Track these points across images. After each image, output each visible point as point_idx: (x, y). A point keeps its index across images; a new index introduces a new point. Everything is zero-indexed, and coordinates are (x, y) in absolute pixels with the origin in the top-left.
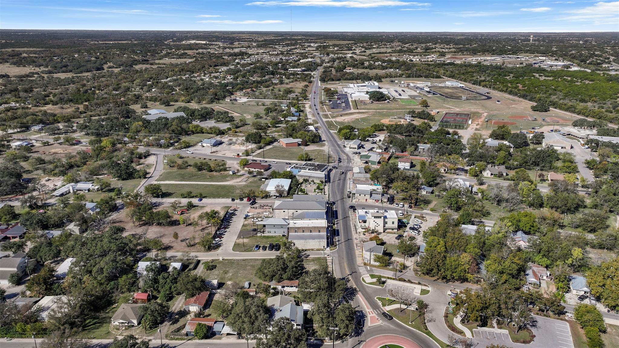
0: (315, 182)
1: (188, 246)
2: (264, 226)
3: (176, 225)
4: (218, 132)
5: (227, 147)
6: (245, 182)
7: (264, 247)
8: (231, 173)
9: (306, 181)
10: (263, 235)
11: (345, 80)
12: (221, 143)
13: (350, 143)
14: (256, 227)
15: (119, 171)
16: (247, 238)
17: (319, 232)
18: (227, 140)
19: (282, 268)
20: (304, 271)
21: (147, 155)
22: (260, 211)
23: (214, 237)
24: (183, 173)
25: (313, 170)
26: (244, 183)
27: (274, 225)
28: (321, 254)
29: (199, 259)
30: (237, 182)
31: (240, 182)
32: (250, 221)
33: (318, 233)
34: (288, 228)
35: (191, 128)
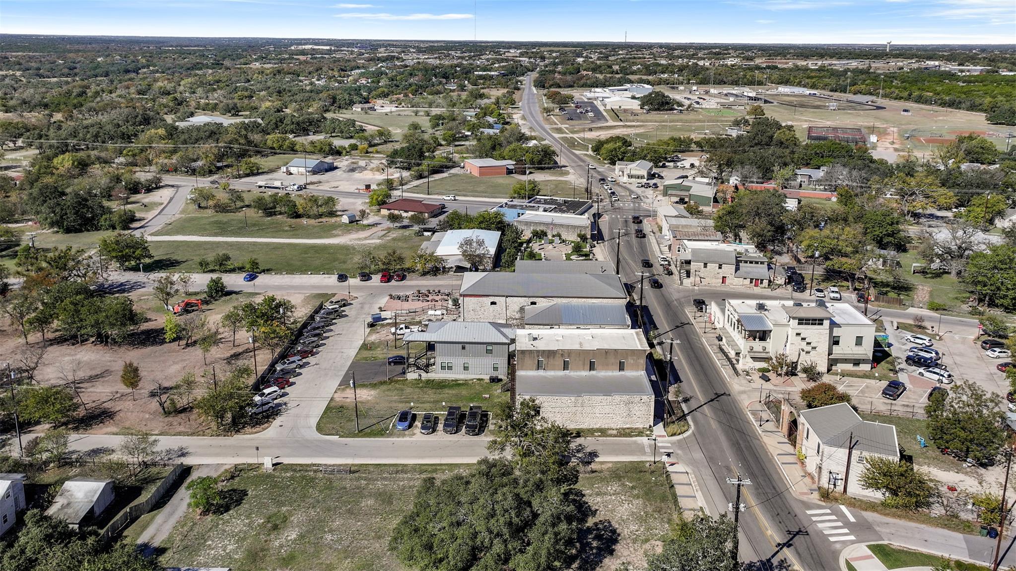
0: (563, 237)
1: (167, 413)
2: (431, 347)
3: (154, 343)
4: (327, 149)
5: (345, 175)
6: (380, 238)
7: (427, 418)
8: (345, 219)
9: (540, 235)
10: (425, 376)
11: (582, 86)
12: (332, 168)
13: (629, 167)
14: (403, 353)
15: (58, 210)
16: (374, 386)
17: (621, 367)
18: (346, 163)
19: (510, 524)
20: (590, 522)
21: (152, 187)
22: (418, 305)
23: (263, 382)
24: (225, 220)
25: (554, 210)
26: (378, 241)
27: (464, 345)
28: (641, 450)
29: (187, 461)
30: (359, 239)
31: (366, 238)
32: (384, 334)
33: (617, 373)
34: (511, 356)
35: (269, 143)
